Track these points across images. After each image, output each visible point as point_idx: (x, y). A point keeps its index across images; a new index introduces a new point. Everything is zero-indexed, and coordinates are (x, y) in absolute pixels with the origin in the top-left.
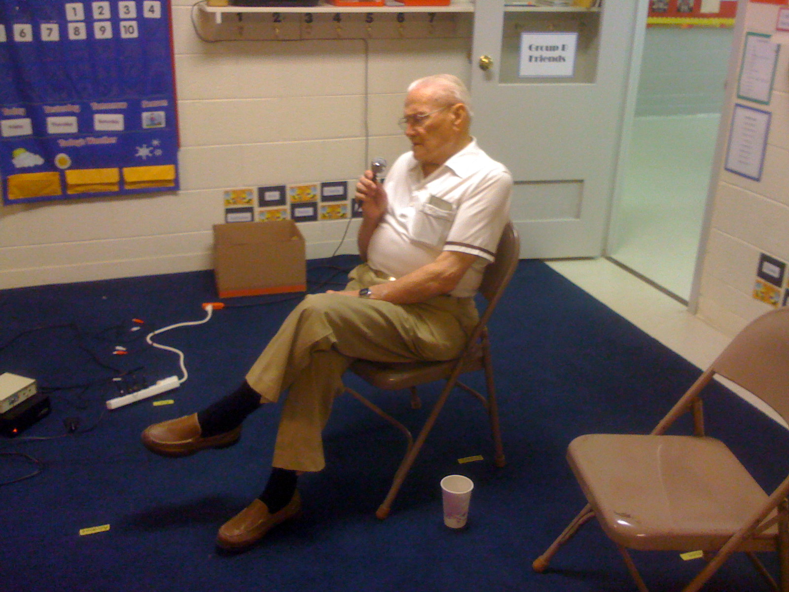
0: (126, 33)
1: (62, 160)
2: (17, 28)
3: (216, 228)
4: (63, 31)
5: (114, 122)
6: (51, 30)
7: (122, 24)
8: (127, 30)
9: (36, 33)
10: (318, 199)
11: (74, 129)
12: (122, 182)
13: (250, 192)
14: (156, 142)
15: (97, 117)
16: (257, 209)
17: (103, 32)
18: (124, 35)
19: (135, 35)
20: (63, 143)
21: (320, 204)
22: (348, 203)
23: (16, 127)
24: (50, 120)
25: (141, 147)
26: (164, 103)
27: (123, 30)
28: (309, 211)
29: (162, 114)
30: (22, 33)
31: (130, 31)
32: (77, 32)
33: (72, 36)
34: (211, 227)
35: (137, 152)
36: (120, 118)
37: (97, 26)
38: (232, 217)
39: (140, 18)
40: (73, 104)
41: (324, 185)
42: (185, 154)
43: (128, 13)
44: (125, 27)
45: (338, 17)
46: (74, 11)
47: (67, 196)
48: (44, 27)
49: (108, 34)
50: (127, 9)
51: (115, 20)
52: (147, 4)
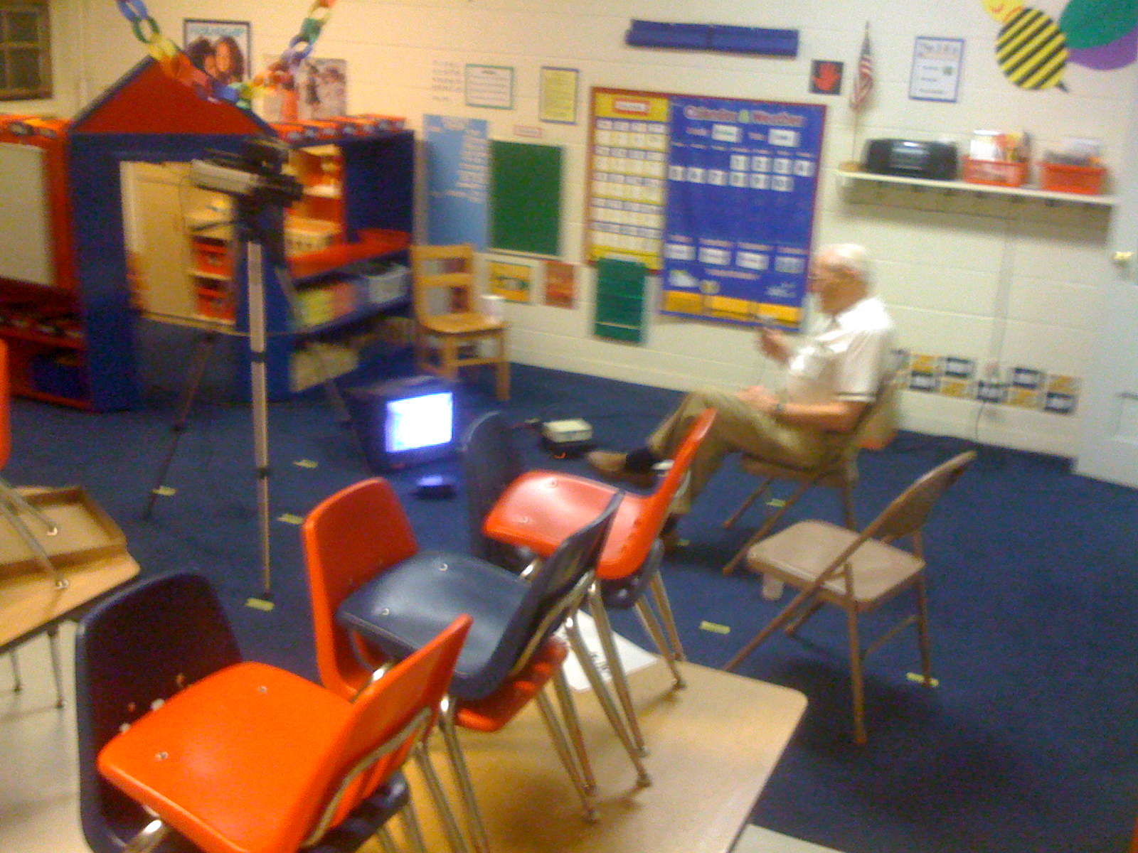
0: (778, 186)
1: (710, 286)
2: (692, 170)
4: (727, 178)
6: (717, 175)
7: (776, 178)
8: (780, 183)
9: (706, 176)
10: (941, 372)
11: (723, 262)
12: (751, 314)
14: (790, 286)
15: (743, 254)
17: (760, 183)
18: (776, 188)
19: (788, 189)
20: (711, 272)
21: (943, 378)
22: (972, 383)
23: (680, 252)
24: (706, 250)
25: (774, 287)
26: (800, 252)
27: (775, 183)
28: (928, 382)
29: (796, 261)
30: (695, 176)
31: (782, 184)
32: (739, 181)
33: (733, 183)
35: (769, 290)
36: (762, 258)
37: (754, 176)
39: (791, 175)
40: (726, 240)
41: (951, 359)
43: (782, 169)
45: (980, 195)
46: (739, 162)
47: (707, 318)
48: (711, 173)
49: (762, 186)
50: (781, 164)
51: (770, 174)
52: (799, 163)
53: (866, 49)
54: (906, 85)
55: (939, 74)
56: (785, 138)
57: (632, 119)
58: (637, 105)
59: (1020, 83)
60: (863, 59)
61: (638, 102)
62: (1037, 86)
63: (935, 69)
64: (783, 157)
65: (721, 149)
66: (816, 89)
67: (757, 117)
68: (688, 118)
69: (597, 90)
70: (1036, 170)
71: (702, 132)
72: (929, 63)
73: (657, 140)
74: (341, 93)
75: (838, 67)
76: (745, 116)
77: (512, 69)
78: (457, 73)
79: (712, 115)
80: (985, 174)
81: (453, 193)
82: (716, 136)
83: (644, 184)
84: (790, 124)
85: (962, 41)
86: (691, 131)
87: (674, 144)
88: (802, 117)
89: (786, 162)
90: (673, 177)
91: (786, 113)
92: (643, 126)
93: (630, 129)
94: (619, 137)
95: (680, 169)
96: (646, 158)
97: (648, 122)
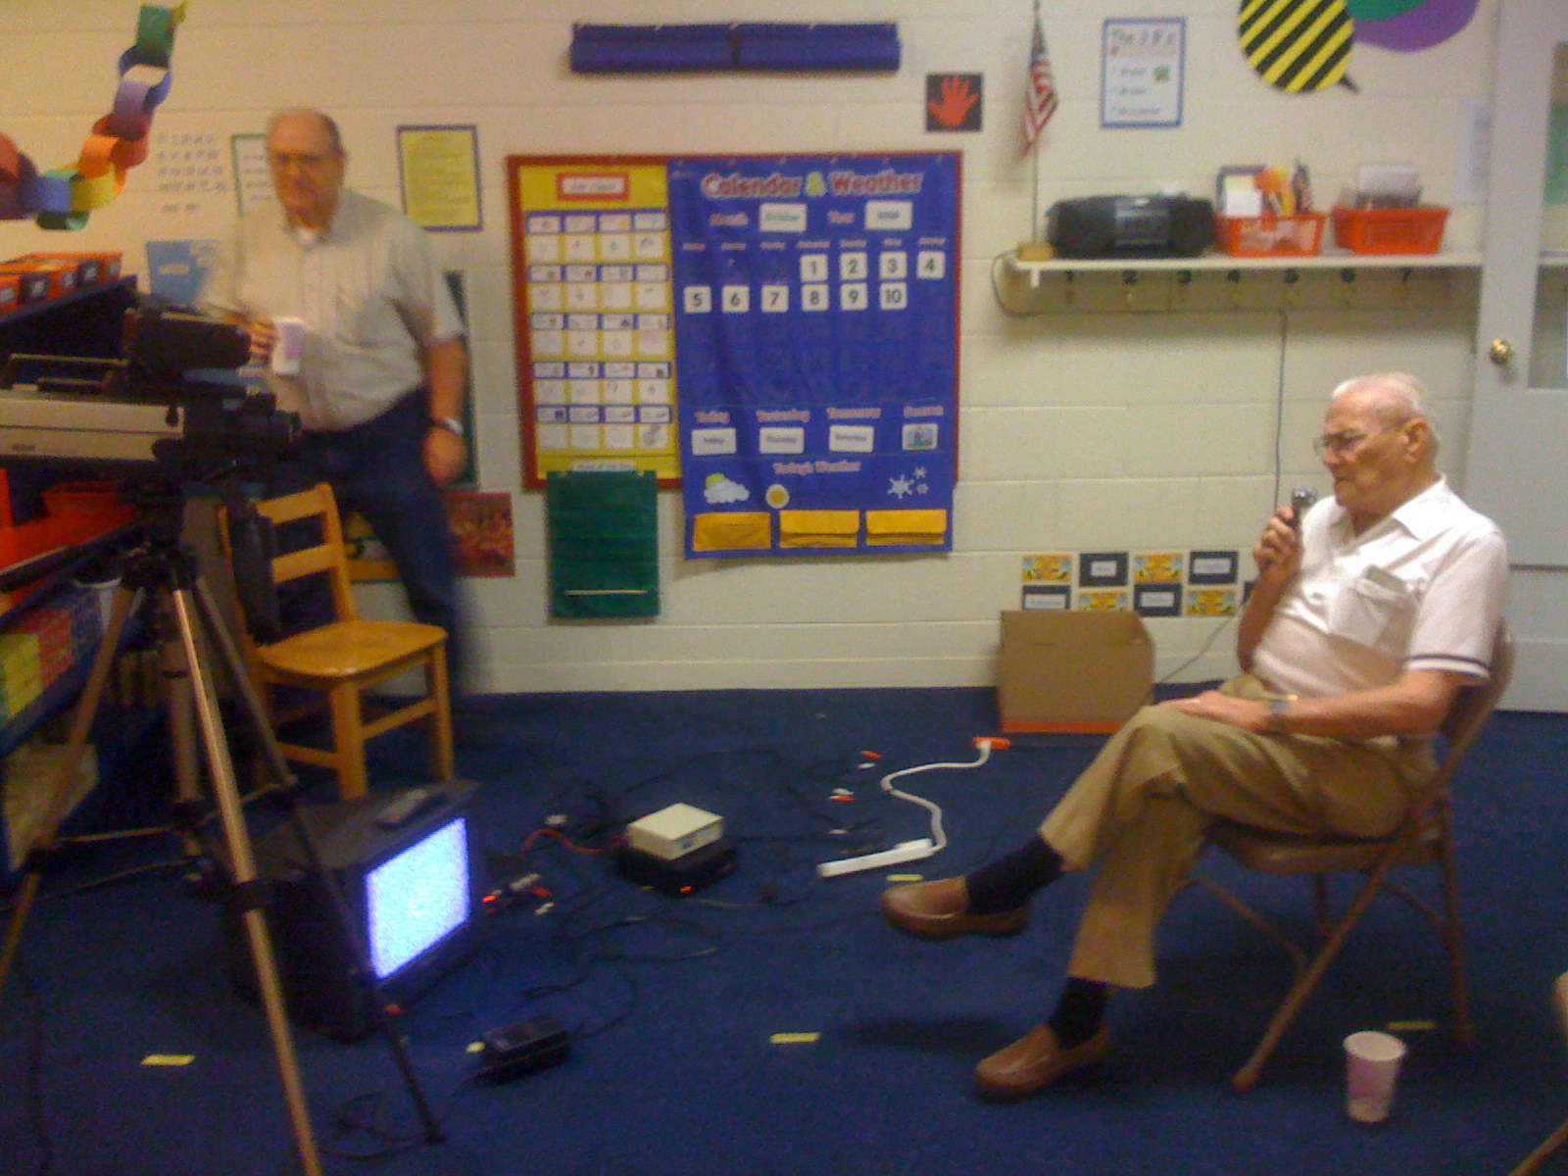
0: (888, 300)
1: (777, 494)
2: (728, 291)
3: (1004, 616)
4: (795, 297)
5: (857, 438)
6: (776, 295)
7: (884, 287)
8: (891, 295)
9: (755, 299)
10: (1184, 578)
12: (863, 532)
13: (1067, 560)
14: (920, 473)
15: (835, 430)
16: (1076, 591)
17: (854, 299)
18: (885, 304)
19: (902, 304)
20: (780, 469)
21: (1187, 588)
22: (1238, 589)
23: (714, 441)
24: (765, 432)
25: (897, 478)
26: (939, 411)
27: (883, 298)
28: (1166, 599)
29: (934, 427)
30: (735, 299)
31: (895, 298)
32: (814, 300)
33: (807, 306)
34: (996, 614)
35: (890, 486)
36: (868, 432)
37: (845, 290)
38: (1032, 601)
39: (911, 279)
40: (800, 408)
41: (1196, 555)
42: (962, 494)
43: (893, 270)
44: (888, 292)
46: (813, 267)
47: (778, 551)
48: (767, 291)
49: (862, 303)
50: (893, 263)
51: (873, 281)
52: (924, 257)
53: (1037, 44)
54: (1096, 105)
55: (1147, 80)
56: (890, 215)
57: (597, 211)
58: (605, 181)
61: (608, 176)
62: (1311, 85)
63: (1139, 72)
64: (892, 249)
65: (780, 246)
66: (934, 124)
67: (843, 183)
68: (711, 197)
69: (515, 165)
71: (739, 220)
72: (1129, 63)
73: (655, 244)
75: (973, 84)
76: (815, 185)
78: (214, 154)
79: (754, 187)
82: (767, 225)
83: (635, 326)
84: (900, 190)
85: (1182, 22)
86: (716, 220)
87: (687, 247)
88: (921, 176)
89: (901, 258)
90: (690, 307)
91: (890, 171)
92: (623, 220)
93: (597, 229)
94: (577, 244)
95: (705, 291)
96: (635, 278)
97: (632, 212)
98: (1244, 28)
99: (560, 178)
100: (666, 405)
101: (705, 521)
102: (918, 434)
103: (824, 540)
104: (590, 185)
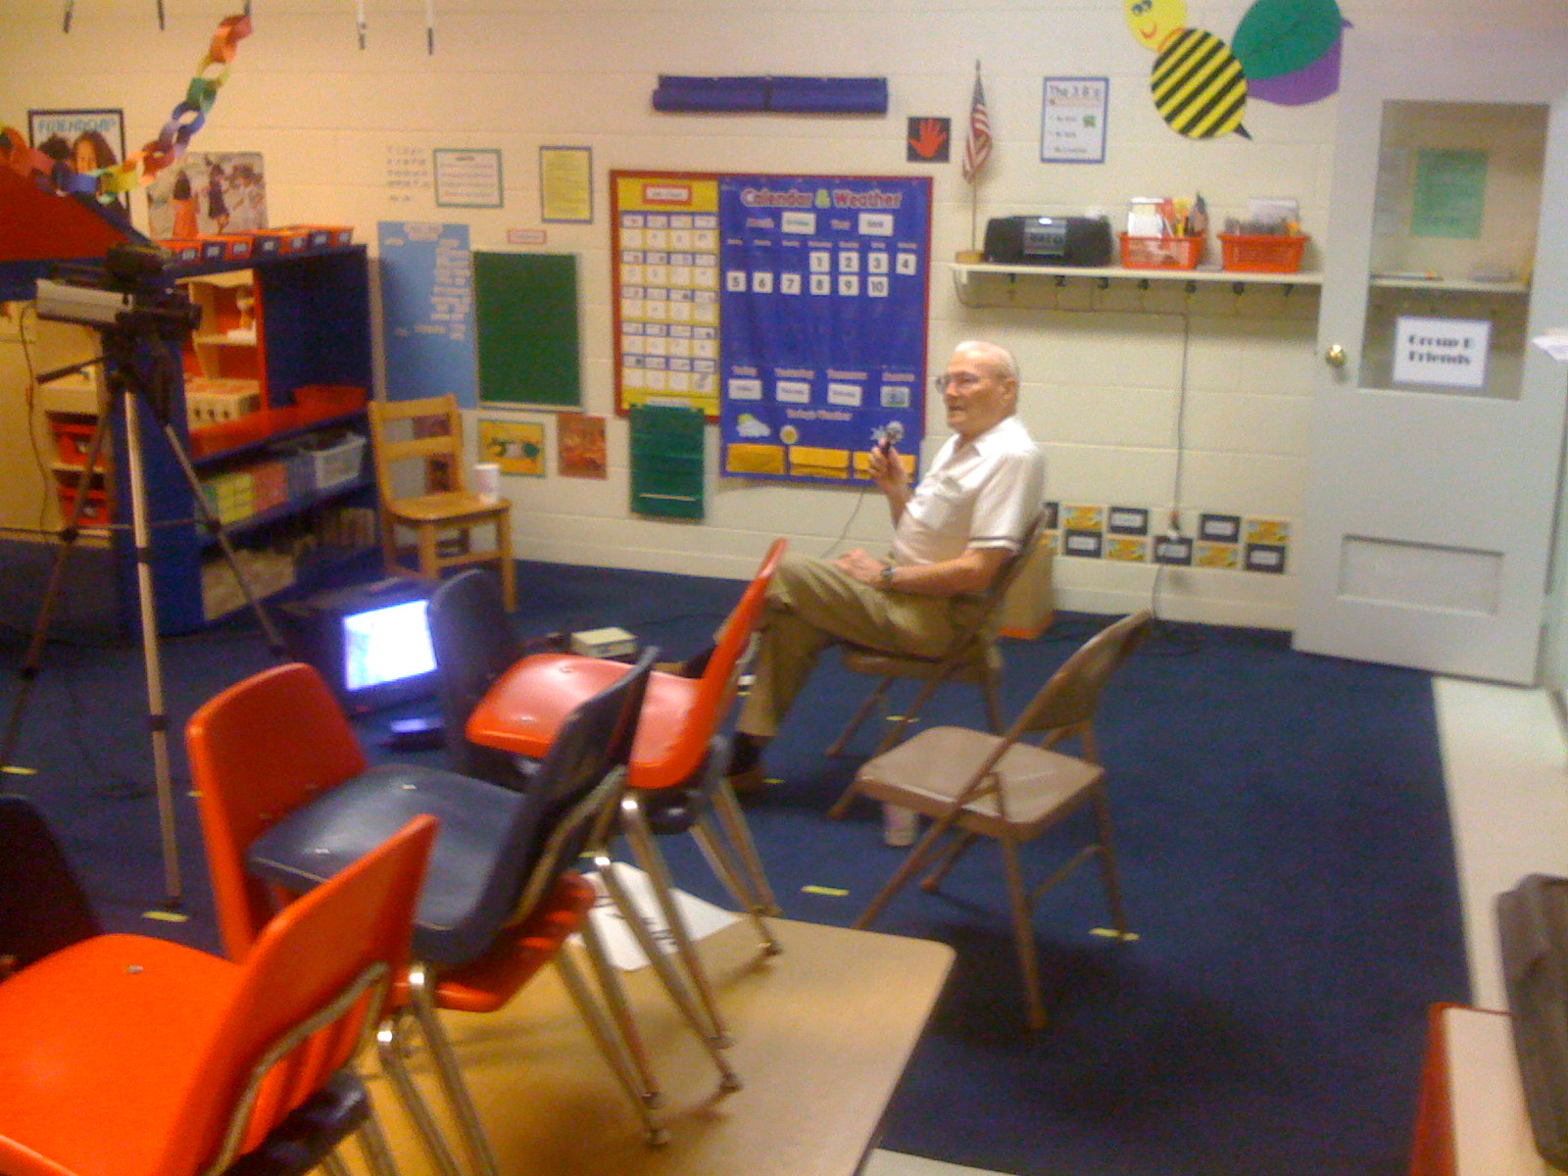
0: (874, 290)
1: (789, 433)
2: (758, 276)
4: (805, 284)
5: (850, 395)
6: (792, 281)
7: (871, 279)
8: (876, 286)
9: (777, 283)
10: (1104, 528)
11: (805, 398)
12: (851, 469)
15: (833, 387)
17: (849, 287)
18: (872, 293)
19: (884, 293)
20: (791, 414)
21: (1108, 536)
22: (1148, 540)
23: (745, 389)
24: (781, 385)
25: (877, 427)
26: (911, 378)
27: (870, 288)
28: (1089, 544)
29: (906, 390)
30: (762, 283)
31: (879, 287)
32: (821, 286)
33: (814, 290)
35: (873, 433)
36: (857, 390)
37: (842, 279)
39: (892, 275)
40: (807, 368)
41: (1115, 510)
43: (878, 266)
44: (873, 283)
45: (1144, 283)
46: (819, 261)
47: (790, 477)
48: (785, 277)
49: (854, 291)
50: (878, 261)
51: (863, 274)
52: (901, 257)
53: (978, 97)
54: (1036, 145)
55: (1078, 126)
56: (878, 224)
57: (669, 212)
58: (676, 191)
59: (1185, 131)
60: (975, 110)
61: (674, 187)
62: (1209, 133)
63: (1074, 119)
64: (878, 250)
65: (795, 244)
66: (913, 155)
67: (843, 198)
68: (748, 206)
69: (615, 175)
70: (1216, 246)
71: (767, 223)
72: (1064, 112)
73: (707, 239)
74: (258, 199)
75: (943, 125)
76: (823, 199)
77: (498, 152)
78: (423, 162)
79: (778, 199)
80: (1149, 255)
81: (427, 329)
82: (786, 228)
83: (692, 299)
84: (885, 206)
85: (1106, 80)
86: (751, 223)
87: (731, 242)
88: (899, 195)
89: (884, 257)
90: (731, 287)
91: (878, 191)
92: (686, 220)
93: (669, 226)
94: (655, 236)
95: (741, 276)
96: (694, 263)
97: (693, 214)
98: (1155, 87)
99: (645, 187)
100: (712, 360)
101: (735, 449)
102: (894, 394)
103: (825, 472)
104: (665, 193)
